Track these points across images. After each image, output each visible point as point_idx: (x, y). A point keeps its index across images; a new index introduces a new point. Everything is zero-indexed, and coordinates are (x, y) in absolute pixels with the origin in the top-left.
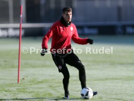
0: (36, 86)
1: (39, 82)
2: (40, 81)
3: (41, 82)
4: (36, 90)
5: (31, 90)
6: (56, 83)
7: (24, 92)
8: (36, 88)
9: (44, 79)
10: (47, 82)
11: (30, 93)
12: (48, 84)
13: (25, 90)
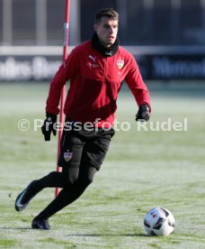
0: (101, 208)
1: (111, 198)
2: (112, 195)
3: (116, 198)
4: (103, 219)
5: (88, 218)
6: (152, 200)
7: (70, 223)
8: (101, 214)
9: (121, 190)
10: (132, 199)
11: (86, 225)
12: (132, 203)
13: (72, 217)
